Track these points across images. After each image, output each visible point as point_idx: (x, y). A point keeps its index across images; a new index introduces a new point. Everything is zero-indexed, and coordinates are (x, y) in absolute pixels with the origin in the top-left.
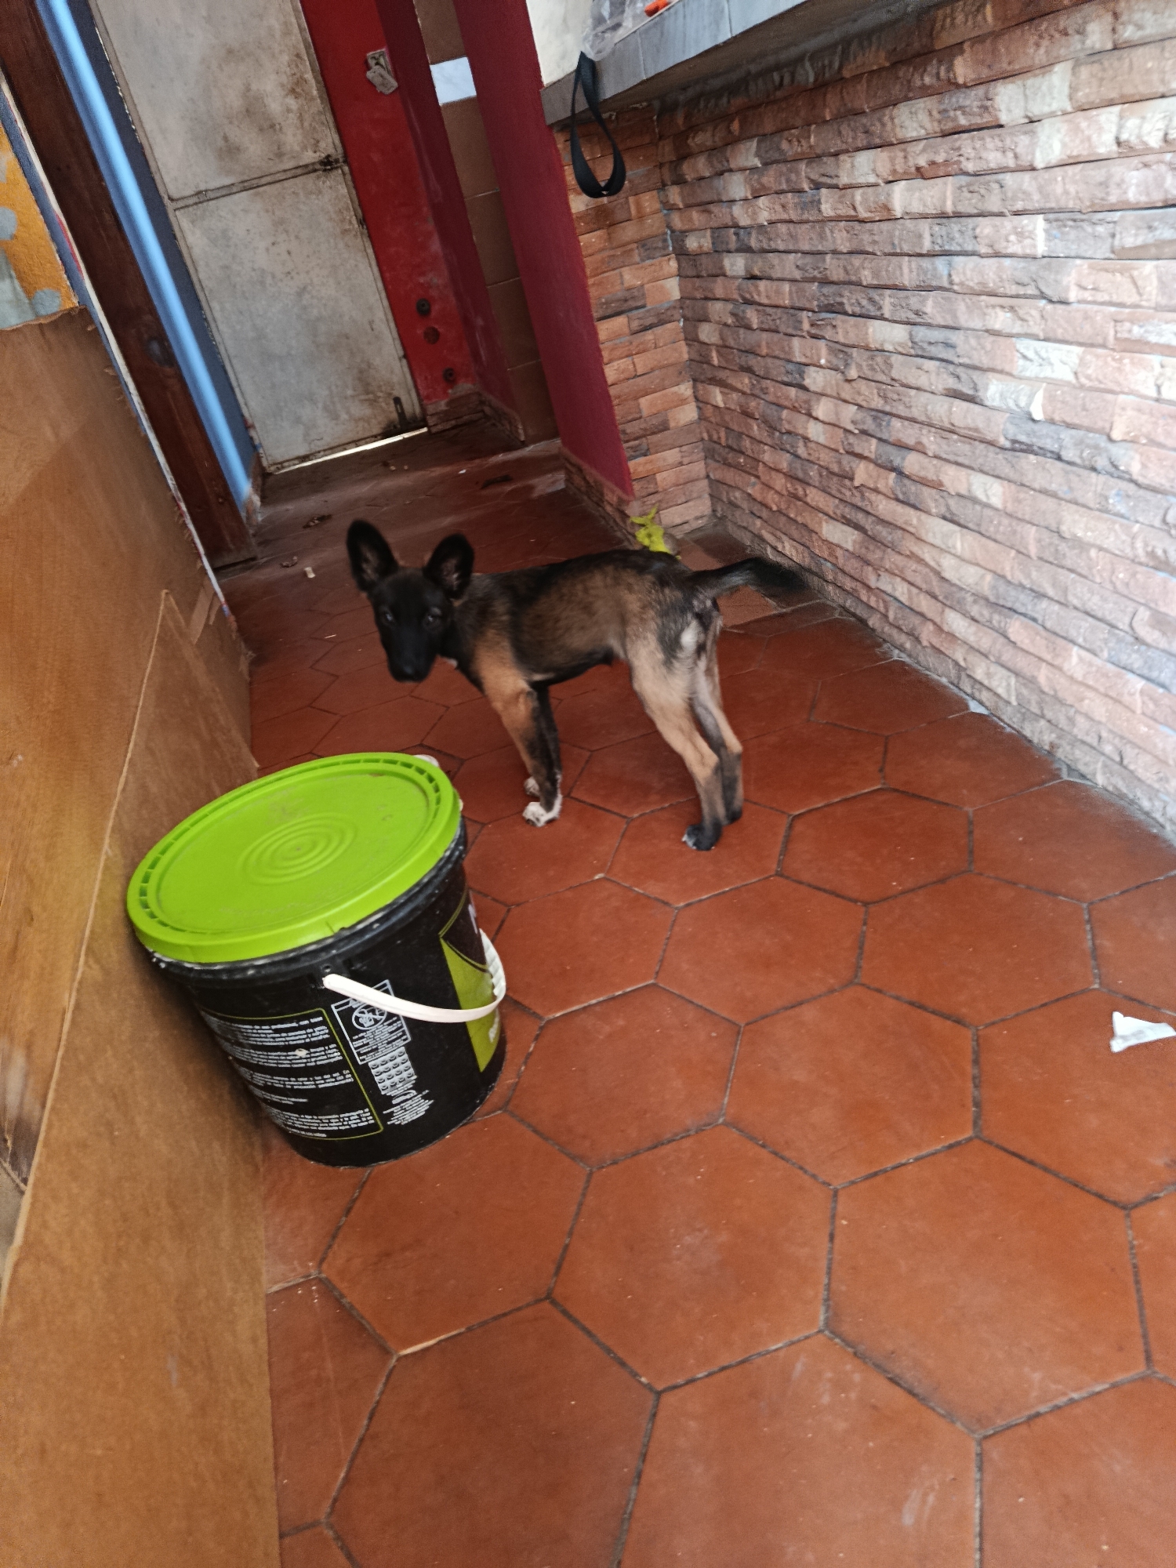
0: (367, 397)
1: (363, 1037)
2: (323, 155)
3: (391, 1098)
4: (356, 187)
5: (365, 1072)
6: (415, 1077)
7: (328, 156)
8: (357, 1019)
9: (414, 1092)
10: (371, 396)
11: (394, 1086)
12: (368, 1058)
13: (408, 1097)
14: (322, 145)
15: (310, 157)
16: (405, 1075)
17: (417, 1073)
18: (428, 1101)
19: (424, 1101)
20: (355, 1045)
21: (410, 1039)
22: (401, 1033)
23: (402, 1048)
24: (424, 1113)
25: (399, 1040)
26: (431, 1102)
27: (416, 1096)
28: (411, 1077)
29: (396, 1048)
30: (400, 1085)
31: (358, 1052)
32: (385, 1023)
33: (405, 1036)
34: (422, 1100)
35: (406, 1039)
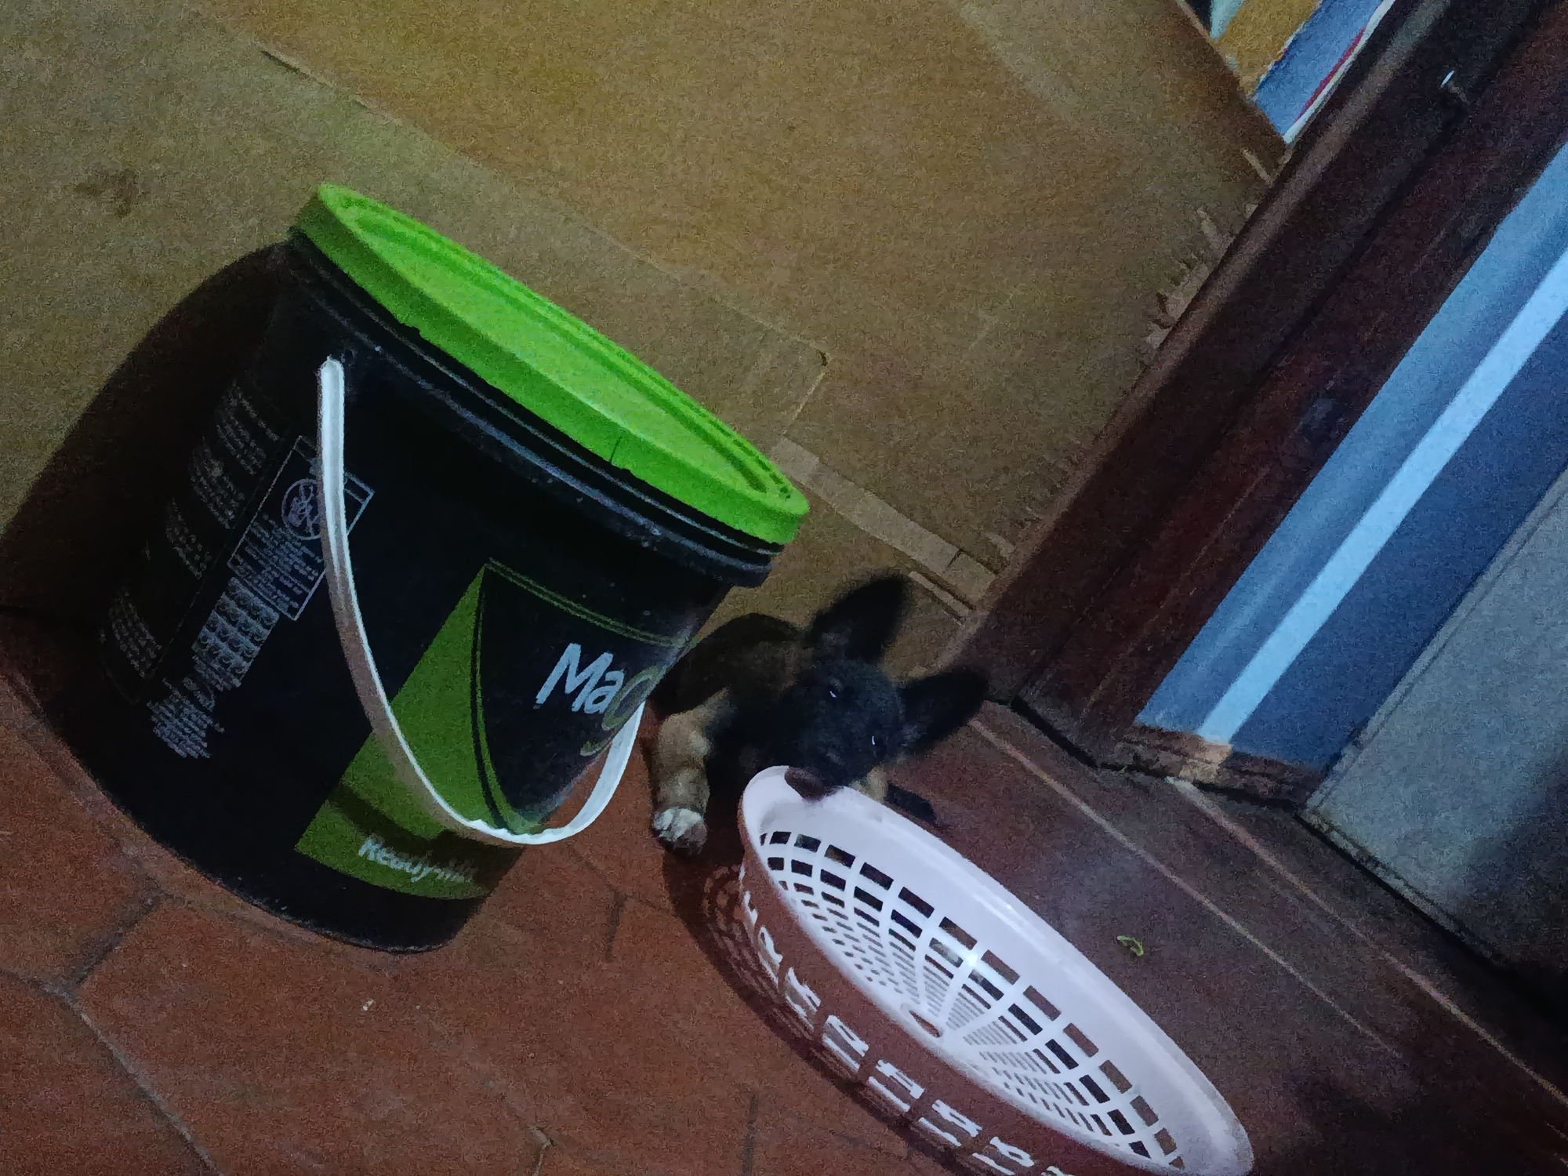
1: (269, 528)
3: (190, 670)
5: (219, 580)
6: (237, 683)
8: (295, 493)
9: (211, 704)
11: (212, 653)
12: (244, 567)
13: (201, 698)
16: (237, 659)
17: (247, 679)
18: (205, 745)
19: (204, 740)
20: (254, 527)
21: (296, 619)
22: (299, 592)
23: (276, 617)
24: (183, 754)
25: (288, 599)
26: (206, 755)
27: (207, 713)
28: (238, 676)
29: (274, 604)
30: (216, 666)
31: (245, 544)
32: (304, 549)
33: (296, 605)
34: (203, 734)
35: (293, 611)
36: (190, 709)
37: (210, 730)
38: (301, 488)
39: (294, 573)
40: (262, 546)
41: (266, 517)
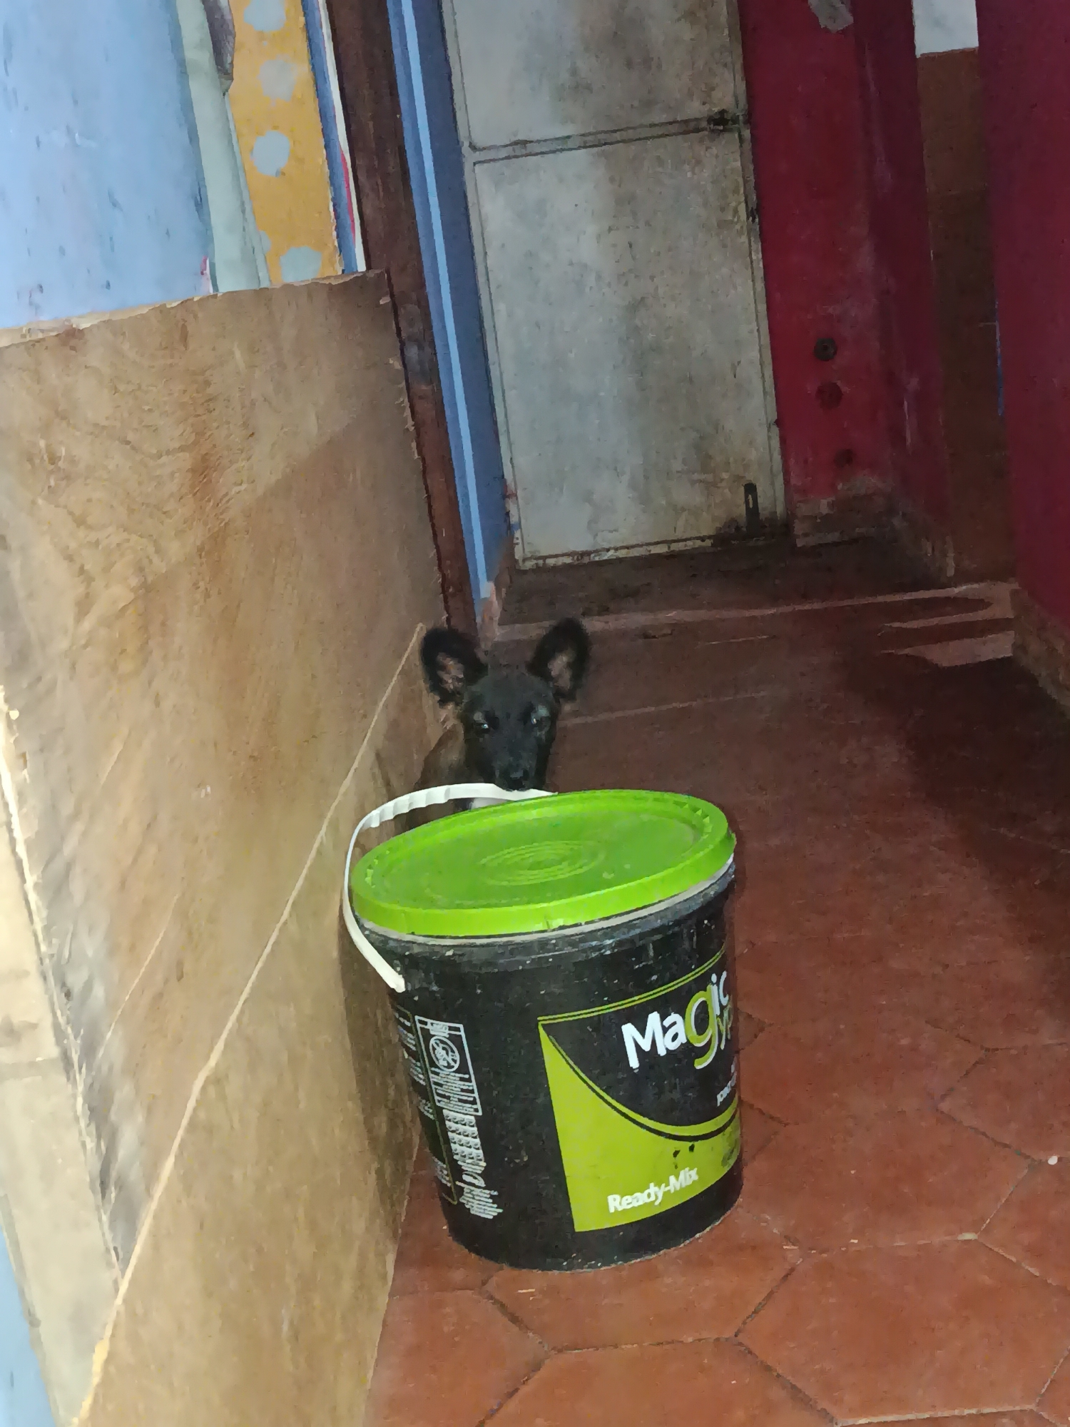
0: (703, 477)
2: (716, 110)
3: (461, 1170)
4: (754, 161)
6: (484, 1164)
7: (722, 112)
8: (433, 1050)
10: (710, 477)
11: (464, 1157)
12: (443, 1103)
13: (476, 1182)
14: (717, 94)
15: (695, 109)
17: (486, 1159)
18: (495, 1206)
19: (493, 1203)
20: (434, 1078)
21: (480, 1113)
22: (472, 1099)
23: (473, 1118)
24: (491, 1217)
25: (470, 1106)
26: (501, 1211)
27: (484, 1188)
28: (480, 1160)
29: (466, 1112)
30: (470, 1161)
31: (436, 1089)
32: (457, 1075)
33: (475, 1107)
34: (491, 1201)
35: (476, 1110)
36: (477, 1191)
37: (492, 1197)
38: (435, 1046)
39: (463, 1090)
40: (441, 1085)
41: (433, 1069)
